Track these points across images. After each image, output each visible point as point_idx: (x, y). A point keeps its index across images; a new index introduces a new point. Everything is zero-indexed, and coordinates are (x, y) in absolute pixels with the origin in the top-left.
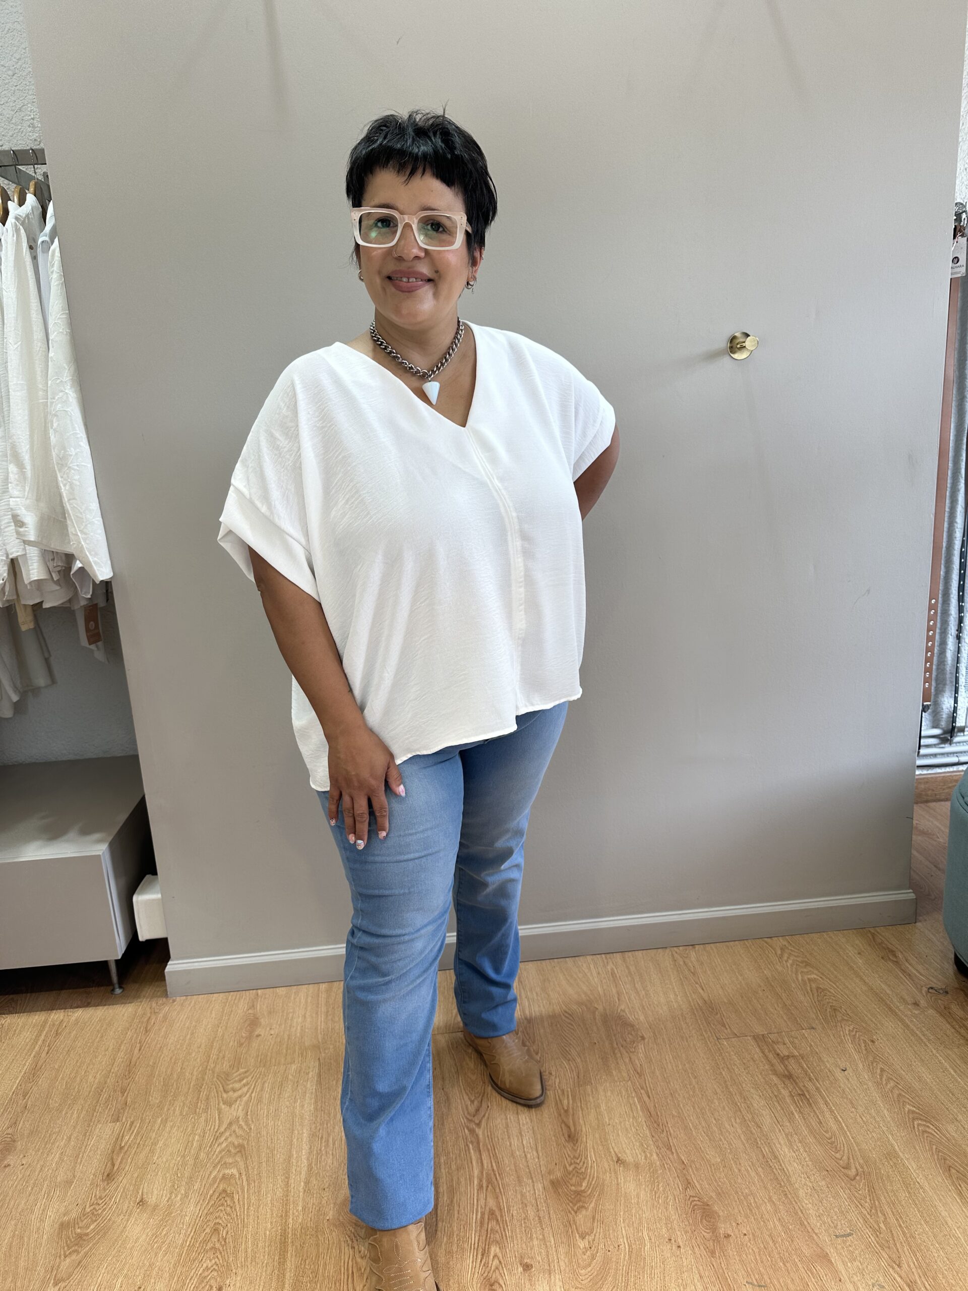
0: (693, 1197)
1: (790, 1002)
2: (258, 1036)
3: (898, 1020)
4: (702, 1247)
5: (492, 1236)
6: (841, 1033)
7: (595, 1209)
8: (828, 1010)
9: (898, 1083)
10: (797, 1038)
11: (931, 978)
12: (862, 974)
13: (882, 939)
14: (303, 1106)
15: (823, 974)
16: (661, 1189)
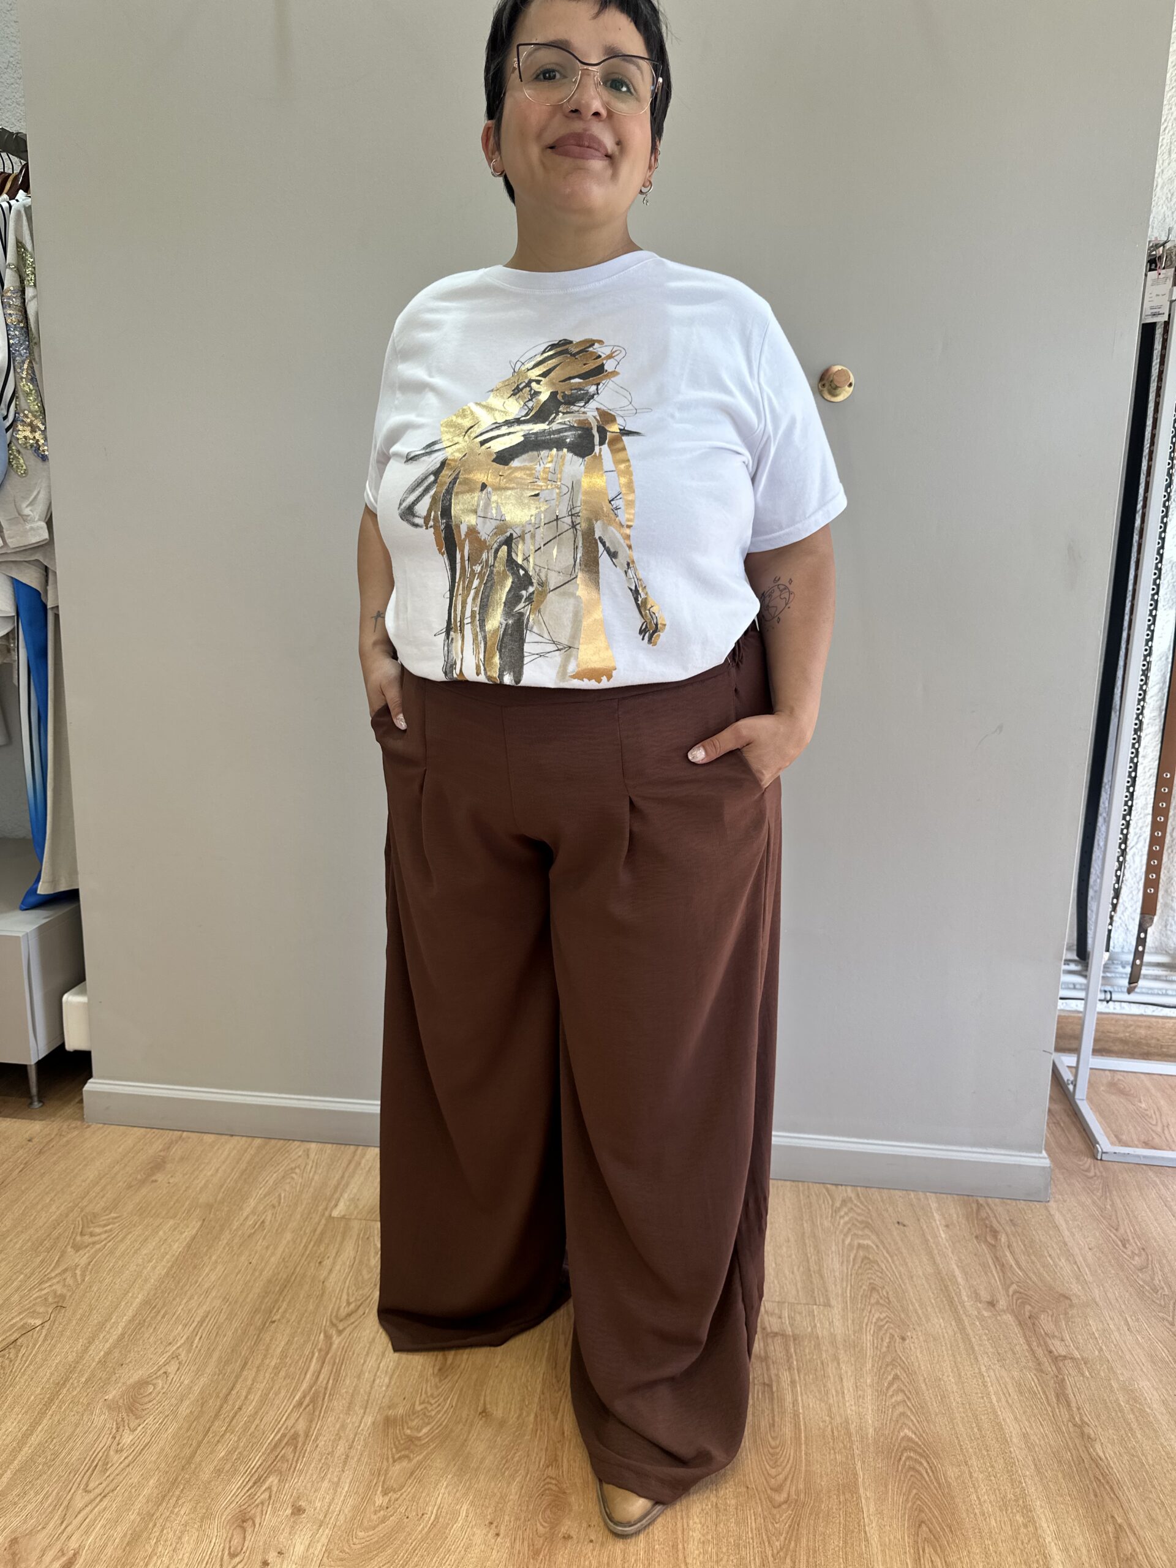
0: (551, 1478)
1: (816, 1268)
2: (156, 1181)
3: (955, 1318)
4: (526, 1543)
5: (278, 1465)
6: (866, 1319)
7: (420, 1463)
8: (864, 1287)
9: (908, 1398)
10: (800, 1313)
11: (1031, 1275)
12: (936, 1252)
13: (990, 1212)
14: (154, 1268)
15: (882, 1242)
16: (516, 1459)
